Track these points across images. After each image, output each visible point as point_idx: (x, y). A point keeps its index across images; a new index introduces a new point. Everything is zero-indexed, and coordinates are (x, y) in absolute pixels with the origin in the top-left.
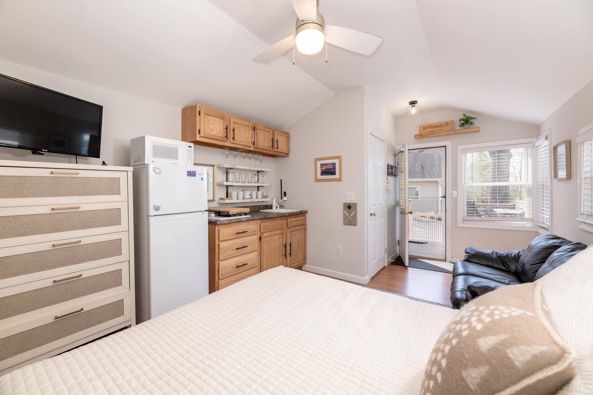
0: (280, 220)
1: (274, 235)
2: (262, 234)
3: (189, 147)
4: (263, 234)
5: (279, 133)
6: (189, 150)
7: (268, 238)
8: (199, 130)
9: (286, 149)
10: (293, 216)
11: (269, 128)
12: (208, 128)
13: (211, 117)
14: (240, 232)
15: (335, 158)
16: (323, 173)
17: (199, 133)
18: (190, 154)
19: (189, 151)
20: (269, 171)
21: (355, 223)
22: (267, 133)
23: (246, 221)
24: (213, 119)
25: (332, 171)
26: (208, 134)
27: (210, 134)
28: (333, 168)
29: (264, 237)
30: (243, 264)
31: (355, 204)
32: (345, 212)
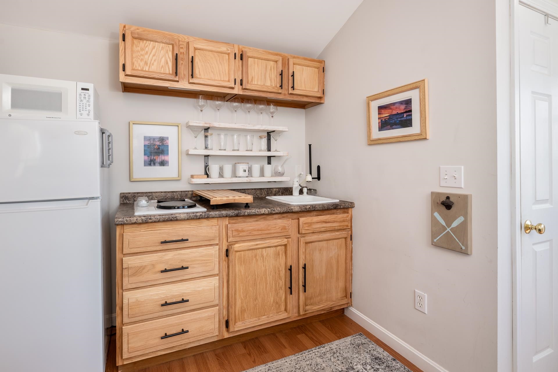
0: (280, 219)
1: (263, 248)
2: (230, 245)
3: (83, 89)
4: (234, 244)
5: (297, 61)
6: (83, 94)
7: (247, 252)
8: (124, 66)
9: (316, 90)
10: (315, 213)
11: (277, 55)
12: (142, 60)
13: (146, 43)
14: (174, 239)
15: (411, 86)
16: (384, 125)
17: (124, 70)
18: (85, 101)
19: (83, 96)
20: (287, 130)
21: (463, 248)
22: (272, 63)
23: (188, 219)
24: (151, 45)
25: (402, 119)
26: (142, 70)
27: (145, 71)
28: (406, 112)
29: (237, 251)
30: (180, 299)
31: (465, 199)
32: (436, 214)
